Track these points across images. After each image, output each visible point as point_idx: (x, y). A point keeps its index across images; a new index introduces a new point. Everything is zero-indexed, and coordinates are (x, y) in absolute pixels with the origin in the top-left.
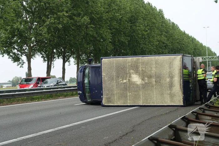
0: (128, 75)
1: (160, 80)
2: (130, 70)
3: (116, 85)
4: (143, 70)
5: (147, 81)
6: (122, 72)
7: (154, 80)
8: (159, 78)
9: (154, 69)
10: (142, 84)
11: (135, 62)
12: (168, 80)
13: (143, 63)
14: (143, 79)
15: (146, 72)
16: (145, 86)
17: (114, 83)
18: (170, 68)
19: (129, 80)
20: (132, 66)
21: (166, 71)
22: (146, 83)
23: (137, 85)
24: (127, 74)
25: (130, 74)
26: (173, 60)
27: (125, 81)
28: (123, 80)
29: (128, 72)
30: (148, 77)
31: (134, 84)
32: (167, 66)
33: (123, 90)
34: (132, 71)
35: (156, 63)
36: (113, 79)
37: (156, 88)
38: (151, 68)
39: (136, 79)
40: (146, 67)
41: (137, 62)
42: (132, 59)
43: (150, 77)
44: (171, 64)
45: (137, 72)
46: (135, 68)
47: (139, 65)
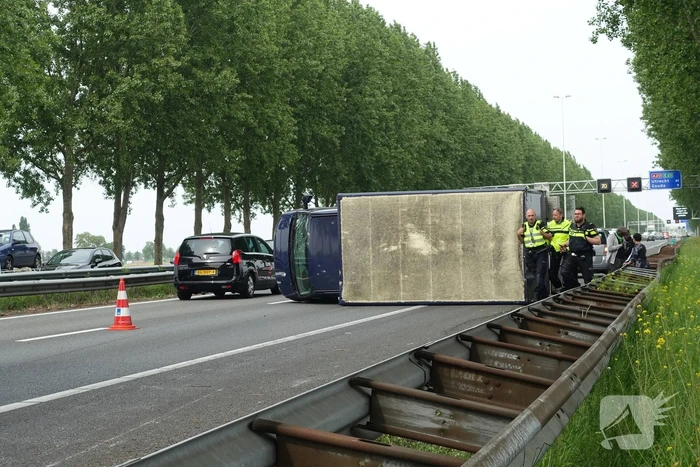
0: (401, 235)
1: (474, 246)
2: (405, 222)
3: (374, 257)
4: (434, 224)
5: (443, 248)
6: (387, 227)
7: (460, 245)
8: (471, 240)
9: (460, 221)
10: (433, 255)
11: (418, 205)
12: (492, 245)
13: (435, 208)
14: (435, 244)
15: (440, 227)
16: (439, 260)
17: (369, 253)
18: (496, 219)
19: (403, 245)
20: (409, 215)
21: (486, 224)
22: (442, 252)
23: (422, 256)
24: (398, 231)
25: (406, 232)
26: (503, 200)
27: (393, 248)
28: (389, 246)
29: (400, 228)
30: (446, 240)
31: (415, 254)
32: (489, 214)
33: (389, 269)
34: (409, 225)
35: (465, 208)
36: (365, 244)
37: (464, 263)
38: (454, 219)
39: (419, 243)
40: (443, 216)
41: (421, 205)
42: (409, 199)
43: (451, 239)
44: (498, 210)
45: (421, 227)
46: (418, 218)
47: (427, 213)
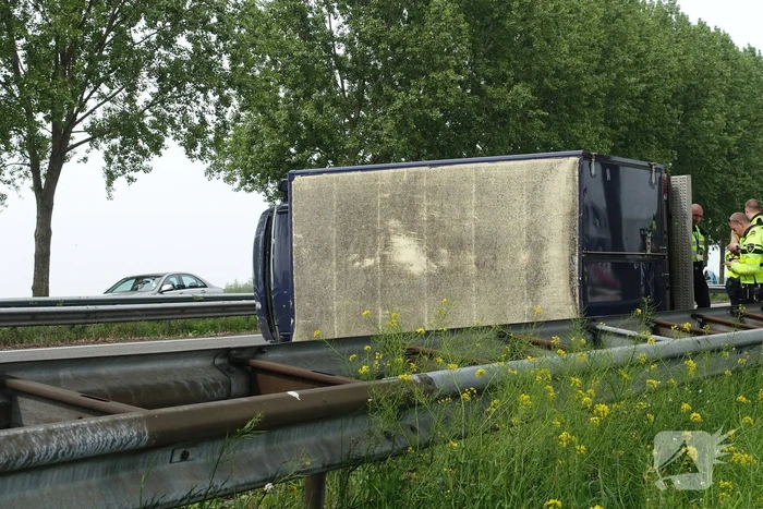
0: (381, 239)
1: (495, 258)
2: (386, 218)
3: (339, 277)
4: (432, 219)
5: (445, 263)
6: (360, 227)
7: (472, 257)
8: (490, 248)
9: (472, 214)
10: (430, 275)
11: (406, 186)
12: (524, 257)
13: (433, 190)
14: (432, 256)
15: (442, 226)
16: (439, 282)
17: (331, 271)
18: (533, 208)
19: (383, 257)
20: (393, 205)
21: (516, 220)
22: (443, 270)
23: (412, 276)
24: (375, 233)
25: (388, 235)
26: (544, 175)
27: (369, 262)
28: (361, 259)
29: (379, 227)
30: (450, 248)
31: (400, 272)
32: (520, 200)
33: (362, 298)
34: (393, 223)
35: (481, 191)
36: (326, 255)
37: (478, 290)
38: (464, 210)
39: (408, 253)
40: (446, 205)
41: (411, 187)
42: (394, 177)
43: (457, 246)
44: (535, 191)
45: (411, 227)
46: (406, 208)
47: (421, 200)
